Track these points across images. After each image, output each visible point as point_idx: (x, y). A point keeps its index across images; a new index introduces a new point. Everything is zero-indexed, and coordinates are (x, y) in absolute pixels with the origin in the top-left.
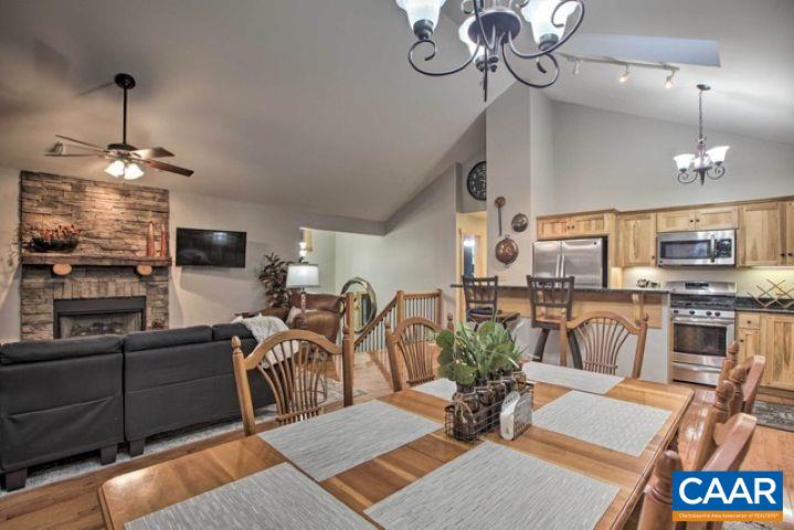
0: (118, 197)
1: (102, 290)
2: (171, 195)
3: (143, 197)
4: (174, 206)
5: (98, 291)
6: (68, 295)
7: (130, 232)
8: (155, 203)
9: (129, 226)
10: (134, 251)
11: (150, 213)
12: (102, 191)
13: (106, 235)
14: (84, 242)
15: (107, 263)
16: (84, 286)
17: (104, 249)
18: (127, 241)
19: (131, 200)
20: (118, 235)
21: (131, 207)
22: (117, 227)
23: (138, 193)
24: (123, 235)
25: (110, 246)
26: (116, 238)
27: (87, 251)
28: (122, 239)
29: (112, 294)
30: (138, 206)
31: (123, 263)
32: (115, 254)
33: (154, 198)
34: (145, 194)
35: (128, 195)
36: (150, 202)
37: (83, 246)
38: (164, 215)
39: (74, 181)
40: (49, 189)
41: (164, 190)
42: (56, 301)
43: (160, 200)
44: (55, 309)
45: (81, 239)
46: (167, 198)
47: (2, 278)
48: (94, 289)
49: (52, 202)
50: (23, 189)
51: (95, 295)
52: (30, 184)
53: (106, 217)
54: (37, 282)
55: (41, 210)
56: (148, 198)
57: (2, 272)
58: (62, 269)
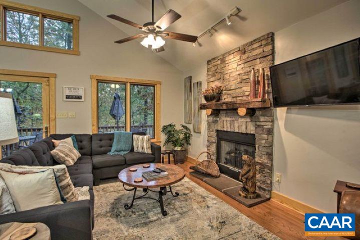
0: (239, 57)
2: (275, 36)
3: (253, 49)
6: (220, 128)
7: (245, 81)
12: (231, 57)
13: (233, 87)
14: (225, 94)
15: (225, 107)
17: (233, 97)
18: (244, 88)
19: (246, 56)
21: (247, 61)
22: (239, 80)
23: (250, 48)
24: (241, 85)
25: (235, 94)
26: (238, 88)
27: (226, 99)
28: (240, 88)
29: (236, 130)
30: (249, 59)
31: (232, 107)
33: (260, 46)
34: (255, 46)
35: (245, 53)
36: (258, 51)
37: (225, 97)
38: (270, 58)
39: (221, 57)
40: (214, 66)
41: (268, 34)
42: (217, 131)
43: (265, 45)
44: (217, 135)
45: (224, 92)
46: (273, 40)
47: (204, 117)
48: (228, 125)
49: (214, 74)
50: (208, 71)
51: (229, 129)
52: (209, 67)
53: (234, 74)
54: (210, 119)
55: (211, 79)
56: (257, 48)
57: (204, 114)
58: (208, 112)
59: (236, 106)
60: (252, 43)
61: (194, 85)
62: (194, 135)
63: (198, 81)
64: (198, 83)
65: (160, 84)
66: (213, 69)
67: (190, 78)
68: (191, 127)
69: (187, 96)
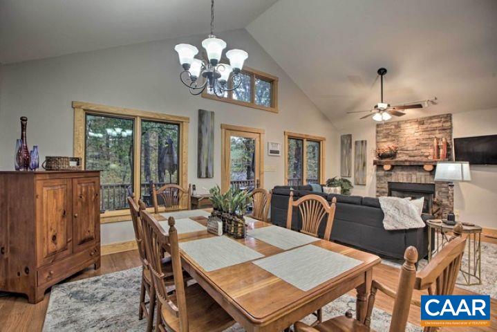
0: (417, 126)
1: (409, 179)
2: (453, 117)
3: (433, 123)
4: (456, 122)
5: (407, 179)
6: (393, 181)
7: (425, 145)
8: (441, 124)
9: (424, 142)
10: (427, 156)
11: (437, 132)
12: (408, 125)
13: (411, 148)
14: (401, 153)
15: (407, 164)
16: (400, 177)
17: (410, 156)
18: (422, 150)
19: (424, 126)
20: (418, 147)
21: (425, 131)
22: (417, 144)
23: (429, 121)
24: (420, 147)
25: (413, 154)
26: (416, 150)
27: (401, 157)
28: (419, 150)
29: (414, 181)
30: (429, 129)
31: (415, 164)
32: (416, 159)
33: (440, 122)
34: (434, 120)
35: (423, 124)
36: (437, 125)
37: (400, 155)
38: (448, 131)
39: (396, 124)
40: (386, 129)
41: (448, 114)
42: (389, 183)
43: (444, 122)
44: (389, 186)
45: (399, 152)
46: (451, 119)
47: (371, 171)
48: (405, 178)
49: (387, 136)
50: (377, 132)
51: (405, 181)
52: (379, 129)
53: (411, 139)
54: (381, 173)
55: (383, 140)
56: (436, 122)
57: (371, 169)
58: (387, 167)
59: (420, 164)
60: (431, 118)
61: (356, 143)
62: (355, 186)
63: (361, 140)
64: (362, 142)
65: (325, 140)
66: (385, 131)
67: (350, 136)
68: (352, 180)
69: (345, 152)
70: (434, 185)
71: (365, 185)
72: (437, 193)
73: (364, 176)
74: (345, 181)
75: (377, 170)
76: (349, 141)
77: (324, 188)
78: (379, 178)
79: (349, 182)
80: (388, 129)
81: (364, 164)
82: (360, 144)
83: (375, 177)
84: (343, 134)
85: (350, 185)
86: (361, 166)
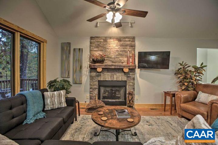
0: (117, 42)
1: (112, 78)
2: (136, 39)
4: (137, 43)
6: (102, 79)
7: (121, 55)
8: (130, 43)
9: (121, 53)
10: (122, 63)
11: (128, 47)
12: (112, 40)
13: (113, 57)
14: (107, 60)
15: (113, 67)
16: (107, 76)
17: (113, 62)
18: (120, 58)
19: (122, 43)
20: (117, 56)
21: (122, 45)
22: (117, 54)
23: (124, 40)
24: (119, 56)
25: (115, 61)
26: (116, 58)
27: (108, 63)
28: (118, 58)
29: (115, 79)
30: (124, 45)
31: (118, 67)
32: (116, 64)
33: (130, 41)
34: (127, 40)
35: (121, 41)
36: (128, 43)
37: (106, 61)
38: (133, 47)
39: (104, 38)
43: (132, 41)
44: (99, 84)
47: (85, 73)
48: (109, 77)
49: (98, 46)
50: (91, 43)
51: (110, 79)
52: (92, 41)
53: (114, 50)
54: (94, 74)
55: (95, 49)
56: (128, 41)
57: (86, 71)
58: (99, 70)
59: (121, 67)
60: (125, 38)
61: (74, 49)
62: (73, 85)
63: (79, 48)
64: (80, 49)
65: (46, 42)
66: (96, 43)
67: (69, 44)
68: (70, 80)
69: (64, 57)
70: (126, 81)
71: (81, 84)
72: (127, 86)
73: (81, 76)
74: (65, 81)
75: (91, 72)
76: (68, 48)
77: (45, 93)
78: (92, 78)
79: (69, 82)
80: (98, 42)
81: (81, 68)
82: (77, 51)
83: (89, 77)
84: (62, 42)
85: (70, 85)
86: (78, 69)
